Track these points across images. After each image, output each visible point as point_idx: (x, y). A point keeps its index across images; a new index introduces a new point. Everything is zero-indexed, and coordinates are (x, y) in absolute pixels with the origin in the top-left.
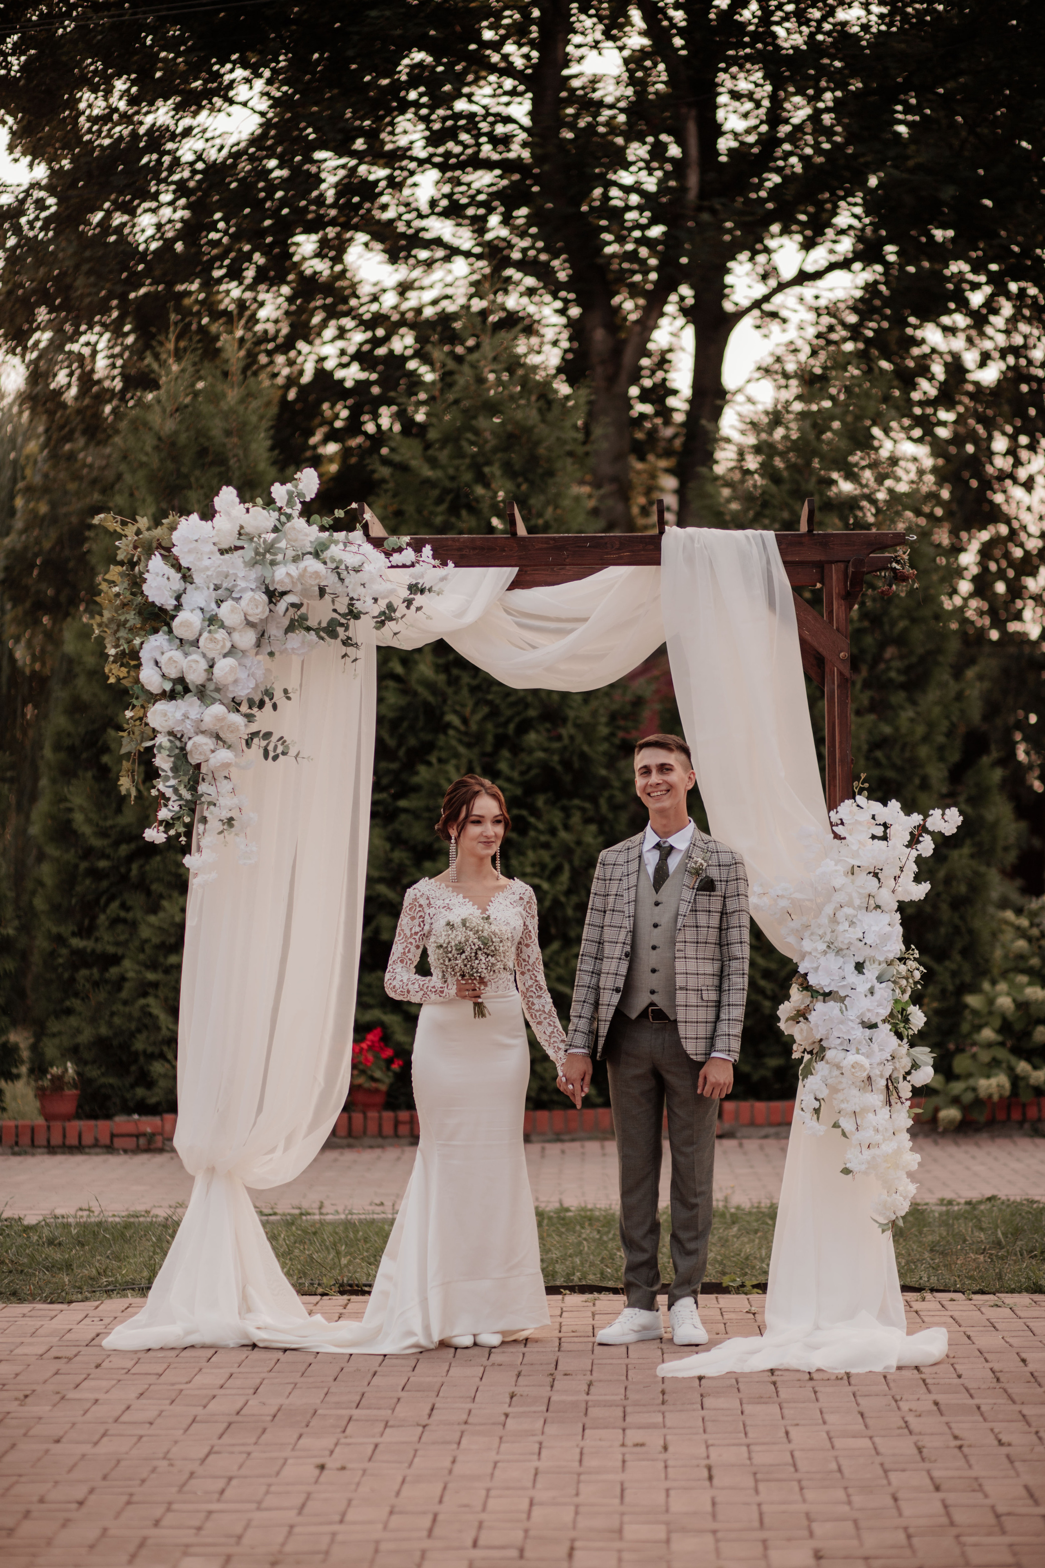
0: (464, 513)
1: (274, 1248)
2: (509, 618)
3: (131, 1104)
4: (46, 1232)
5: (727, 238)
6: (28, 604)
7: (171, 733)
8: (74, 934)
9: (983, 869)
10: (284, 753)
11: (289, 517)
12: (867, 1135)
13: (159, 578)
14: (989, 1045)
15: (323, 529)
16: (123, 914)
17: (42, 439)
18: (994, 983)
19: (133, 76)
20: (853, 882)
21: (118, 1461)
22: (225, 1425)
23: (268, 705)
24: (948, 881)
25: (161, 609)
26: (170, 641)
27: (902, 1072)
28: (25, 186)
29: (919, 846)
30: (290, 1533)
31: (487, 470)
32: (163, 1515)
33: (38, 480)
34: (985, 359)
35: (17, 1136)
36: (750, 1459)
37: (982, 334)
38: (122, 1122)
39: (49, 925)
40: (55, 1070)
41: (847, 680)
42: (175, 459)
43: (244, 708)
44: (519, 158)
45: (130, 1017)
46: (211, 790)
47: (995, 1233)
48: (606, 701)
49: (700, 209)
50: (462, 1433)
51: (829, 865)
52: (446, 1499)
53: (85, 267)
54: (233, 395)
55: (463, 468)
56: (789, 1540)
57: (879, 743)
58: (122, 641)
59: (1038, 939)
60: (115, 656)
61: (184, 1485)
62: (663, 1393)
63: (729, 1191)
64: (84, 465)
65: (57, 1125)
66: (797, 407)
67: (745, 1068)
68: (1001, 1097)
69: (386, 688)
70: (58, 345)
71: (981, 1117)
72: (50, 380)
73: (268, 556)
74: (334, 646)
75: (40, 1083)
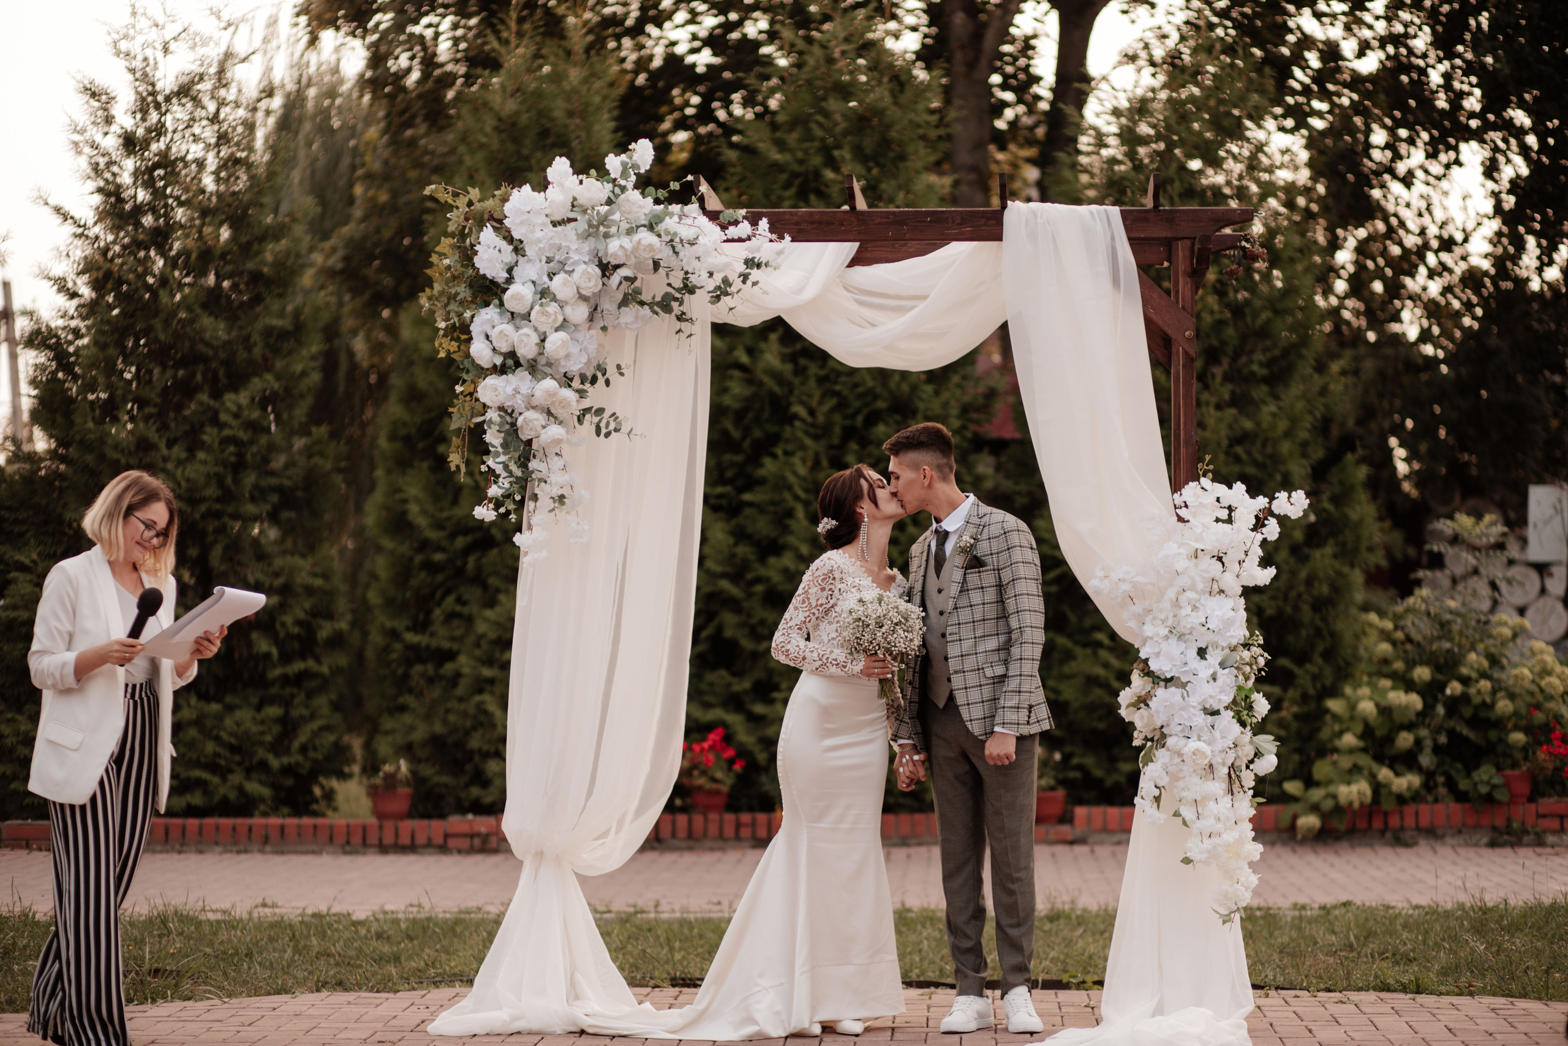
0: (812, 198)
1: (607, 944)
2: (848, 294)
3: (466, 804)
4: (375, 927)
6: (367, 296)
7: (501, 409)
8: (408, 629)
9: (1346, 569)
10: (616, 430)
11: (623, 189)
12: (1207, 823)
13: (491, 251)
14: (1351, 751)
15: (657, 202)
16: (458, 608)
17: (382, 125)
18: (1355, 687)
20: (1196, 566)
23: (601, 381)
25: (493, 282)
26: (501, 314)
27: (1245, 761)
29: (1264, 530)
31: (836, 153)
33: (377, 166)
34: (1363, 48)
35: (348, 834)
37: (1360, 22)
38: (457, 822)
39: (383, 620)
40: (388, 768)
41: (1193, 360)
42: (516, 140)
43: (576, 384)
45: (465, 715)
46: (542, 467)
47: (1346, 937)
48: (958, 392)
51: (1172, 548)
54: (575, 75)
55: (812, 151)
57: (1241, 439)
58: (452, 315)
59: (1403, 643)
60: (446, 329)
64: (426, 152)
65: (389, 825)
66: (1163, 95)
67: (1098, 773)
68: (1362, 805)
69: (731, 377)
70: (399, 27)
71: (1340, 825)
72: (390, 63)
73: (601, 228)
74: (667, 322)
75: (373, 781)
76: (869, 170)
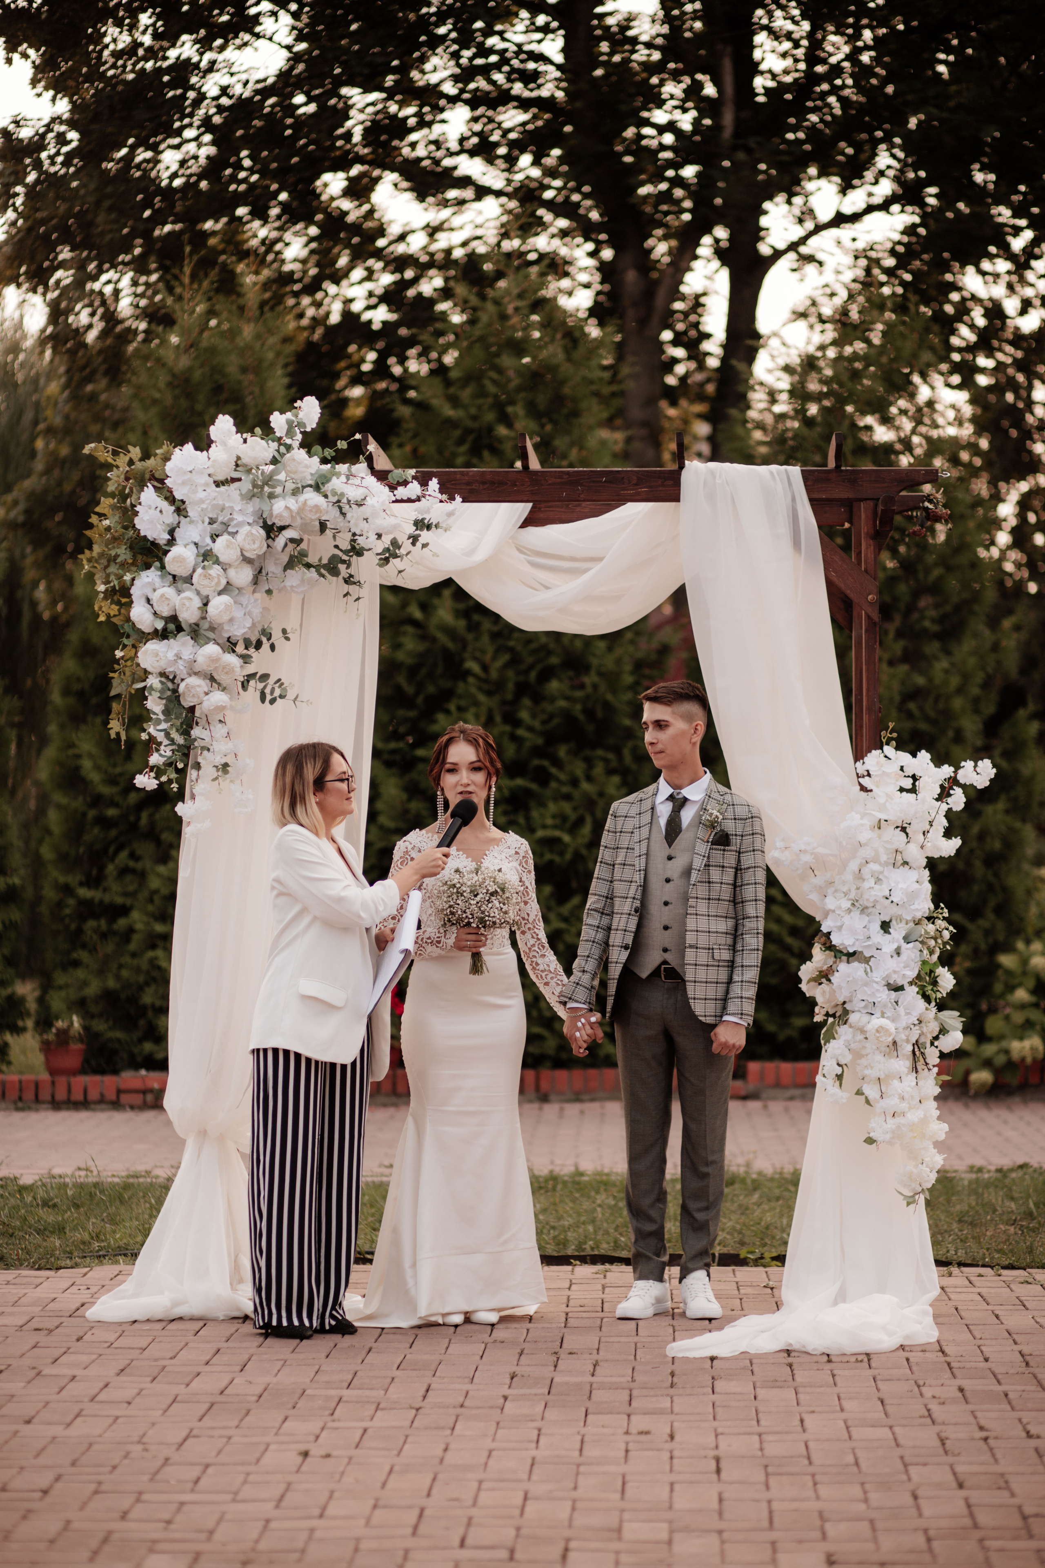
0: (486, 454)
2: (522, 556)
3: (139, 1059)
4: (41, 1193)
5: (761, 177)
6: (48, 548)
7: (163, 674)
8: (81, 884)
9: (1018, 825)
10: (281, 697)
11: (289, 448)
12: (892, 1103)
13: (152, 511)
14: (1023, 1006)
15: (324, 461)
16: (131, 864)
17: (63, 380)
18: (1028, 942)
19: (158, 10)
20: (879, 837)
21: (90, 1445)
22: (207, 1405)
23: (266, 645)
24: (982, 837)
25: (154, 544)
26: (162, 577)
27: (930, 1037)
28: (46, 121)
29: (949, 800)
30: (265, 1528)
31: (510, 409)
32: (132, 1507)
33: (58, 421)
34: (1026, 306)
35: (21, 1090)
36: (761, 1449)
37: (1023, 280)
38: (130, 1078)
39: (56, 875)
40: (60, 1024)
41: (875, 624)
42: (189, 395)
43: (240, 649)
44: (553, 97)
45: (138, 970)
46: (205, 734)
47: (1026, 1203)
48: (631, 648)
49: (735, 148)
50: (457, 1417)
51: (854, 819)
52: (434, 1491)
53: (107, 204)
54: (248, 331)
55: (485, 407)
56: (800, 1542)
57: (912, 695)
58: (112, 577)
60: (106, 592)
61: (157, 1472)
62: (672, 1374)
63: (751, 1156)
64: (107, 406)
65: (62, 1081)
66: (831, 353)
67: (771, 1028)
68: (1034, 1060)
69: (404, 633)
70: (79, 283)
71: (1013, 1080)
72: (71, 319)
73: (266, 488)
74: (335, 584)
75: (45, 1037)
76: (543, 426)
